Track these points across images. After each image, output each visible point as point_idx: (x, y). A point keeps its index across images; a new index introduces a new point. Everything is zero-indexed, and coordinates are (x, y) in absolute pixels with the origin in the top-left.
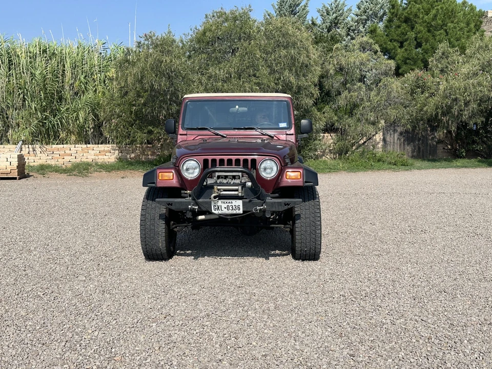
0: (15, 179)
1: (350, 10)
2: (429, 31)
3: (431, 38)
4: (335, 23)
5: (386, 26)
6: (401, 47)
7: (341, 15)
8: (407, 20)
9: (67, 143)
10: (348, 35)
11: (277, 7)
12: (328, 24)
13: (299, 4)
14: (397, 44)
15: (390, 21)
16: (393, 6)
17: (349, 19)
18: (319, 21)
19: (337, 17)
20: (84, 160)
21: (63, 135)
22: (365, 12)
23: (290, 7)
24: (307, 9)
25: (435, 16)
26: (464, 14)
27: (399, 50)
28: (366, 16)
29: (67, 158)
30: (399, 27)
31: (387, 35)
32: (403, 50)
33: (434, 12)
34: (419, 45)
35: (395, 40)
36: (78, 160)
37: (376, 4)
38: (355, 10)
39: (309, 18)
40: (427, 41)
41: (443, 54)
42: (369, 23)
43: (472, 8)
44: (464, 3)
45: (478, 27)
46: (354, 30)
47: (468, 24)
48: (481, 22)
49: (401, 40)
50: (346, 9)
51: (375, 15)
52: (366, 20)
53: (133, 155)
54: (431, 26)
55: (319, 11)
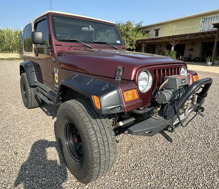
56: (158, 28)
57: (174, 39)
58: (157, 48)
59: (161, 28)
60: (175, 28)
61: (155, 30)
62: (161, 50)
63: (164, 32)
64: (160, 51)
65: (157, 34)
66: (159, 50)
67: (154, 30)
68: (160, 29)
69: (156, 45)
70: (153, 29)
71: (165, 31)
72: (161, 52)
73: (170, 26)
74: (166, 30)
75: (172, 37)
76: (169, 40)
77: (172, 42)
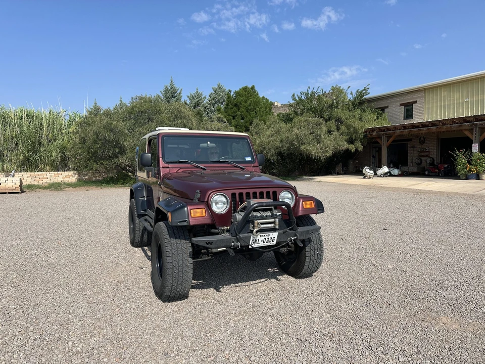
0: (18, 193)
1: (205, 97)
2: (247, 111)
3: (248, 115)
4: (197, 104)
5: (225, 108)
6: (234, 119)
7: (201, 100)
8: (236, 105)
9: (44, 171)
10: (205, 111)
11: (163, 93)
12: (194, 104)
13: (176, 92)
14: (232, 118)
15: (227, 105)
16: (229, 97)
17: (205, 102)
18: (188, 102)
19: (198, 101)
20: (56, 181)
21: (41, 166)
22: (214, 99)
23: (171, 93)
24: (181, 95)
25: (250, 104)
26: (264, 104)
27: (233, 121)
28: (214, 101)
29: (45, 180)
30: (232, 108)
31: (226, 113)
32: (234, 120)
33: (249, 102)
34: (243, 119)
35: (230, 116)
36: (52, 181)
37: (219, 96)
38: (208, 97)
39: (183, 100)
40: (246, 116)
41: (256, 124)
42: (216, 105)
43: (267, 101)
44: (263, 97)
45: (270, 110)
46: (208, 109)
47: (266, 109)
48: (272, 108)
49: (233, 115)
50: (203, 97)
51: (219, 101)
52: (215, 104)
53: (87, 177)
54: (248, 109)
55: (188, 97)
56: (411, 99)
57: (476, 125)
58: (413, 147)
59: (418, 100)
60: (458, 99)
61: (401, 105)
62: (425, 152)
63: (428, 108)
64: (423, 154)
65: (409, 114)
66: (420, 152)
67: (398, 104)
68: (415, 102)
69: (410, 140)
70: (397, 101)
71: (432, 107)
72: (427, 156)
73: (444, 93)
74: (432, 103)
75: (470, 119)
76: (461, 128)
77: (471, 131)
